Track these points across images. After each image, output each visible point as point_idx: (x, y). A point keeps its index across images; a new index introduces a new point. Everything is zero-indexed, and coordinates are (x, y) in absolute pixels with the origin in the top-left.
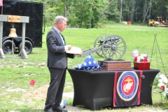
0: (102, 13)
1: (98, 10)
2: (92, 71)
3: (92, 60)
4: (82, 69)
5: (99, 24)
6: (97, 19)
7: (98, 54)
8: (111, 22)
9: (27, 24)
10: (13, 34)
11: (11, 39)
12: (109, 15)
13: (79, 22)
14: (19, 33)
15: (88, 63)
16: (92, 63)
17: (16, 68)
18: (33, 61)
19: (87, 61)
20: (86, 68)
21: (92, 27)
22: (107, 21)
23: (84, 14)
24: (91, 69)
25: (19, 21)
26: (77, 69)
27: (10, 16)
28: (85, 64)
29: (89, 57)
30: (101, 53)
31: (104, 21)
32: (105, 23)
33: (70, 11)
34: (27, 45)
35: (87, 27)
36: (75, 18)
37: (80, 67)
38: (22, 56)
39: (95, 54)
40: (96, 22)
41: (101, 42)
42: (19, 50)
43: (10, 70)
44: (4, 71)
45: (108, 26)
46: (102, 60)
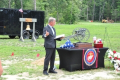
0: (77, 16)
1: (75, 14)
2: (70, 49)
3: (69, 43)
4: (64, 48)
5: (76, 22)
6: (75, 19)
8: (82, 21)
9: (35, 23)
10: (28, 28)
11: (27, 31)
12: (81, 17)
13: (65, 21)
14: (31, 28)
15: (67, 45)
17: (29, 47)
18: (39, 43)
19: (67, 43)
20: (66, 47)
21: (72, 24)
22: (80, 20)
23: (68, 17)
25: (31, 21)
26: (61, 48)
27: (26, 19)
28: (66, 45)
29: (68, 41)
30: (76, 38)
31: (78, 20)
33: (60, 16)
34: (36, 34)
35: (70, 24)
36: (63, 19)
37: (63, 47)
38: (33, 40)
39: (73, 39)
40: (74, 21)
41: (76, 32)
42: (32, 37)
43: (26, 48)
44: (23, 49)
45: (80, 23)
46: (76, 42)
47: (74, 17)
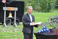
0: (53, 5)
1: (51, 4)
3: (46, 28)
5: (51, 10)
6: (50, 8)
7: (50, 25)
8: (57, 9)
9: (16, 11)
11: (9, 18)
12: (56, 6)
13: (42, 10)
15: (44, 30)
16: (46, 30)
17: (11, 32)
18: (19, 29)
19: (43, 29)
21: (48, 12)
22: (55, 9)
23: (44, 6)
24: (45, 33)
25: (13, 10)
26: (38, 33)
27: (9, 8)
28: (42, 31)
29: (45, 27)
30: (51, 24)
31: (54, 9)
32: (54, 10)
33: (38, 5)
34: (17, 21)
35: (46, 12)
36: (40, 8)
37: (40, 32)
38: (14, 26)
39: (49, 25)
40: (50, 10)
41: (52, 19)
42: (13, 23)
43: (8, 33)
46: (51, 28)
47: (50, 6)
